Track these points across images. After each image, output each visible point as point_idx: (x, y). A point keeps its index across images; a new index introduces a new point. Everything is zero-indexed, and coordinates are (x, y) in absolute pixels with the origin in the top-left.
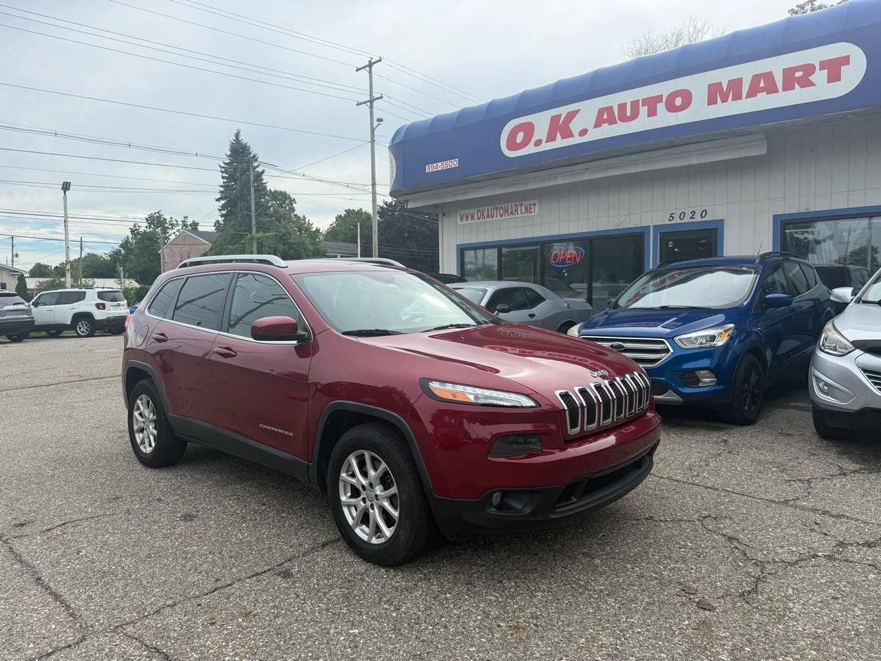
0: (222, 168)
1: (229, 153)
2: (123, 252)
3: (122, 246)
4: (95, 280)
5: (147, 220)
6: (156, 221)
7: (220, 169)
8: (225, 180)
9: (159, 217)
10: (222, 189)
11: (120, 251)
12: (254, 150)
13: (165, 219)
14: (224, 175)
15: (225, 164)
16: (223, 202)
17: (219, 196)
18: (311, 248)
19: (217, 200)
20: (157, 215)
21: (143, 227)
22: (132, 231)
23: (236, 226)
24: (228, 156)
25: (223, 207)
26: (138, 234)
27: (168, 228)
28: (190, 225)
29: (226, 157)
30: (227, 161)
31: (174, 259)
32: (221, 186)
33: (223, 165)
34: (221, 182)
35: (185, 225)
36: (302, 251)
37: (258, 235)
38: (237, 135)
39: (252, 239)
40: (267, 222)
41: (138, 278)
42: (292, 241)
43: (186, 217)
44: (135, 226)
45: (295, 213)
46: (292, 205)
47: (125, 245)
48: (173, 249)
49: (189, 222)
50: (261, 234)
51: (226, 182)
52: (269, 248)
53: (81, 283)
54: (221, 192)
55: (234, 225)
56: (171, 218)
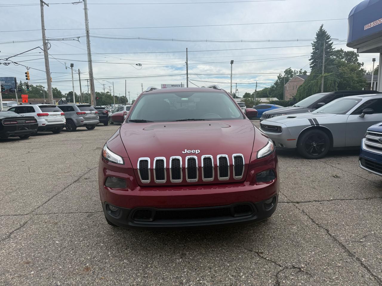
0: (313, 44)
1: (316, 37)
2: (275, 86)
3: (274, 84)
4: (261, 98)
5: (285, 72)
6: (289, 72)
7: (312, 45)
8: (314, 50)
9: (290, 70)
10: (312, 54)
11: (274, 86)
12: (328, 33)
13: (292, 71)
14: (314, 48)
15: (314, 42)
16: (312, 61)
17: (310, 58)
18: (357, 79)
19: (309, 60)
20: (289, 69)
21: (283, 75)
22: (278, 77)
23: (316, 71)
24: (316, 38)
25: (312, 63)
26: (281, 78)
27: (293, 75)
28: (303, 73)
29: (315, 39)
30: (316, 41)
31: (290, 88)
32: (311, 53)
33: (313, 43)
34: (312, 51)
35: (301, 73)
36: (351, 81)
37: (325, 75)
38: (322, 27)
39: (322, 77)
40: (331, 68)
41: (279, 97)
42: (346, 76)
43: (301, 69)
44: (280, 75)
45: (358, 61)
46: (356, 58)
47: (276, 83)
48: (291, 84)
49: (303, 71)
50: (326, 74)
51: (314, 51)
52: (332, 81)
53: (256, 100)
54: (312, 56)
55: (315, 71)
56: (295, 70)
